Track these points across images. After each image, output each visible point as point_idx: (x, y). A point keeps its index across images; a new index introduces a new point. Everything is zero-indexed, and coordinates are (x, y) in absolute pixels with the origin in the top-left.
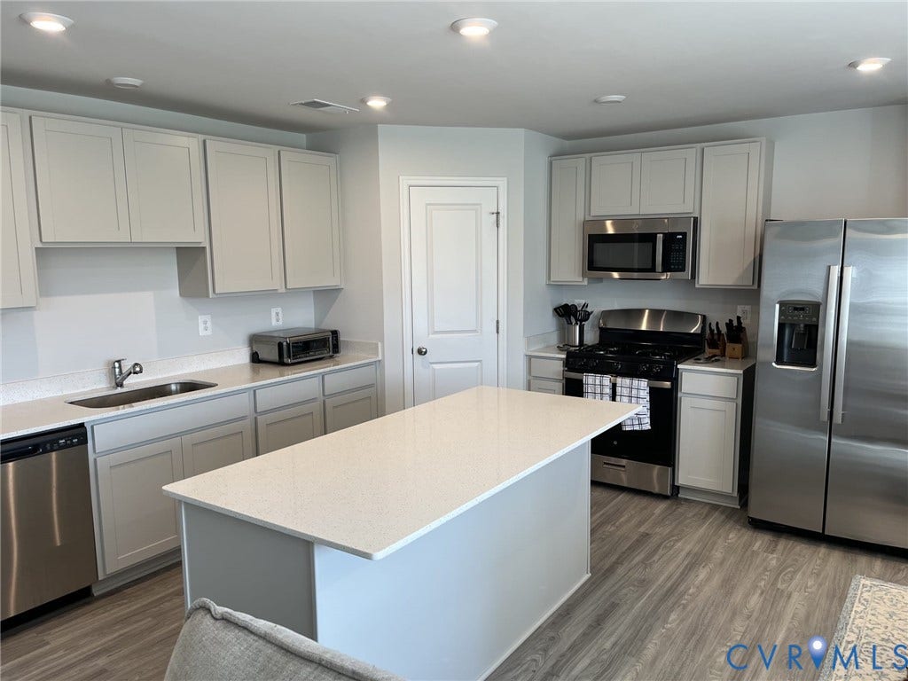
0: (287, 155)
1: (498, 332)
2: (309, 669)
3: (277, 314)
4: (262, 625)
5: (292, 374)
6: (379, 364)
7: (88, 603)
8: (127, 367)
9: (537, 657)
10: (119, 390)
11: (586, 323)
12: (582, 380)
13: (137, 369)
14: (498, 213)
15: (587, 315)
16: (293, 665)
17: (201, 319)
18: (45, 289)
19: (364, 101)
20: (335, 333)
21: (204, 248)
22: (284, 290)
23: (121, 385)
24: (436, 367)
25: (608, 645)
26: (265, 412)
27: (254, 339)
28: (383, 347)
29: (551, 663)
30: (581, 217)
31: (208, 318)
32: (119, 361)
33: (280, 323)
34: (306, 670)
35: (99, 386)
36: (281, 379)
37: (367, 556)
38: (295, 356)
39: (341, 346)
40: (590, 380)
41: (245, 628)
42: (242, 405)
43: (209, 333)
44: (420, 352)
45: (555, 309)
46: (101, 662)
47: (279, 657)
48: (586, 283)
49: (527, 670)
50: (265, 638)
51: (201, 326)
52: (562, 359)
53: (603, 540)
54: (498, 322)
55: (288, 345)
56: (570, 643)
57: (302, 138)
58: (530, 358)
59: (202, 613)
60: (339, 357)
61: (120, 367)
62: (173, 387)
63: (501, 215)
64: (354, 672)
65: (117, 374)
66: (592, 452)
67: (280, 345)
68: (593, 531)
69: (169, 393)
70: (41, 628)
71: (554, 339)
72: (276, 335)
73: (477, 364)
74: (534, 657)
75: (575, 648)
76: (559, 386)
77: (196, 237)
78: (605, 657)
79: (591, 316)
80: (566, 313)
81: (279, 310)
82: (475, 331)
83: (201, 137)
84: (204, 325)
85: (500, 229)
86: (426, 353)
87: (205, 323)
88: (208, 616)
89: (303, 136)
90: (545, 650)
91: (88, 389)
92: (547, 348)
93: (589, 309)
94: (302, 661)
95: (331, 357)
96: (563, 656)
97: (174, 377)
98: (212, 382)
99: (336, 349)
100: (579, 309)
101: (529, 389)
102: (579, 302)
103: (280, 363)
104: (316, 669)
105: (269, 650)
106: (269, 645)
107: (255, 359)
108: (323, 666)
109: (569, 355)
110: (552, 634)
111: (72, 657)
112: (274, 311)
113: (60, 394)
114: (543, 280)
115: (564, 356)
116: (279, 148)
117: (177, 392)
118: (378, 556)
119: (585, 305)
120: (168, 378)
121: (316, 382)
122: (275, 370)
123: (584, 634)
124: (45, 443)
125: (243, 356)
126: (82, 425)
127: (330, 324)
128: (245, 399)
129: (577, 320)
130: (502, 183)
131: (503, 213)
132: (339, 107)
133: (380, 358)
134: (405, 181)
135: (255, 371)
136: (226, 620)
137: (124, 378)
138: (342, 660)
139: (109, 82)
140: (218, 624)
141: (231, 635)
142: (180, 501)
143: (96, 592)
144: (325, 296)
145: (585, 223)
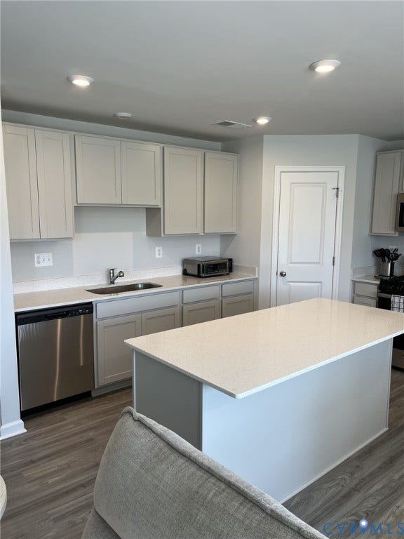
0: (209, 155)
1: (333, 264)
2: (182, 461)
3: (199, 248)
4: (160, 428)
5: (204, 283)
6: (256, 280)
7: (88, 400)
8: (116, 272)
9: (346, 477)
10: (112, 285)
11: (396, 262)
12: (390, 299)
13: (121, 275)
14: (338, 189)
15: (397, 257)
16: (173, 457)
17: (157, 249)
18: (78, 229)
19: (255, 121)
20: (231, 260)
21: (160, 208)
22: (202, 234)
23: (113, 283)
24: (291, 284)
25: (396, 477)
26: (188, 304)
27: (186, 262)
28: (259, 269)
29: (355, 482)
30: (396, 191)
31: (161, 248)
32: (113, 270)
33: (200, 253)
34: (181, 461)
35: (102, 282)
36: (197, 285)
37: (232, 395)
38: (207, 272)
39: (234, 268)
40: (396, 299)
41: (150, 429)
42: (175, 298)
43: (161, 256)
44: (282, 275)
45: (375, 252)
46: (91, 434)
47: (166, 449)
48: (397, 235)
49: (338, 484)
50: (160, 436)
51: (157, 252)
52: (376, 284)
53: (399, 406)
54: (334, 258)
55: (203, 266)
56: (370, 471)
57: (219, 145)
58: (354, 282)
59: (128, 415)
60: (232, 274)
61: (113, 273)
62: (140, 286)
63: (340, 190)
64: (209, 468)
65: (112, 276)
66: (394, 347)
67: (199, 266)
68: (392, 400)
69: (138, 289)
70: (63, 411)
71: (373, 271)
72: (197, 259)
73: (319, 284)
74: (343, 476)
75: (372, 476)
76: (374, 302)
77: (157, 202)
78: (393, 484)
79: (400, 257)
80: (382, 255)
81: (200, 245)
82: (318, 263)
83: (162, 145)
84: (159, 252)
85: (339, 199)
86: (285, 275)
87: (159, 250)
88: (131, 418)
89: (220, 144)
90: (352, 474)
91: (97, 284)
92: (367, 277)
93: (398, 253)
94: (179, 454)
95: (228, 274)
96: (364, 479)
97: (141, 280)
98: (160, 284)
99: (231, 269)
100: (391, 252)
101: (353, 302)
102: (391, 247)
103: (198, 276)
104: (187, 461)
105: (162, 444)
106: (162, 442)
107: (185, 273)
108: (191, 460)
109: (382, 281)
110: (358, 464)
111: (77, 429)
112: (197, 246)
113: (83, 285)
114: (367, 232)
115: (378, 282)
116: (204, 150)
117: (141, 289)
118: (240, 396)
119: (396, 250)
120: (138, 281)
121: (217, 289)
122: (195, 280)
123: (380, 468)
124: (72, 311)
125: (178, 271)
126: (91, 303)
127: (228, 255)
128: (177, 295)
129: (389, 259)
130: (342, 170)
131: (342, 189)
132: (241, 125)
133: (257, 276)
134: (278, 169)
135: (184, 280)
136: (140, 422)
137: (115, 279)
138: (203, 459)
139: (115, 116)
140: (136, 423)
141: (141, 431)
142: (133, 350)
143: (94, 395)
144: (227, 238)
145: (399, 195)
